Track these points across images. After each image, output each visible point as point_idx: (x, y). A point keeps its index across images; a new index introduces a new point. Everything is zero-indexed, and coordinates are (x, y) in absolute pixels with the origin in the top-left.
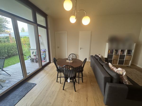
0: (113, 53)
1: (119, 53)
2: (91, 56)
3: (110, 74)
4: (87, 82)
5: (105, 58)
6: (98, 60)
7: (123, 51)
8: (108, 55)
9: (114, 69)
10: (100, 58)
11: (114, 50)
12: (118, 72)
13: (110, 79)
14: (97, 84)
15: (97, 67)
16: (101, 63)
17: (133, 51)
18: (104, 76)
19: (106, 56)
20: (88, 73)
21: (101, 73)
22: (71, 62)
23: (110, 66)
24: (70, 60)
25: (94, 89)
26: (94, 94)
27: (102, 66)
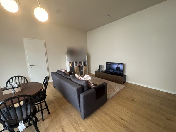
0: (74, 66)
1: (79, 64)
2: (52, 73)
3: (80, 84)
4: (55, 109)
5: (69, 72)
6: (63, 75)
7: (80, 63)
8: (70, 69)
9: (82, 78)
10: (63, 72)
11: (74, 62)
12: (85, 80)
13: (81, 89)
14: (69, 104)
15: (65, 82)
16: (67, 77)
17: (87, 62)
18: (76, 89)
19: (68, 70)
20: (53, 97)
21: (72, 87)
22: (16, 91)
23: (77, 77)
24: (13, 88)
25: (67, 112)
26: (69, 117)
27: (70, 79)
